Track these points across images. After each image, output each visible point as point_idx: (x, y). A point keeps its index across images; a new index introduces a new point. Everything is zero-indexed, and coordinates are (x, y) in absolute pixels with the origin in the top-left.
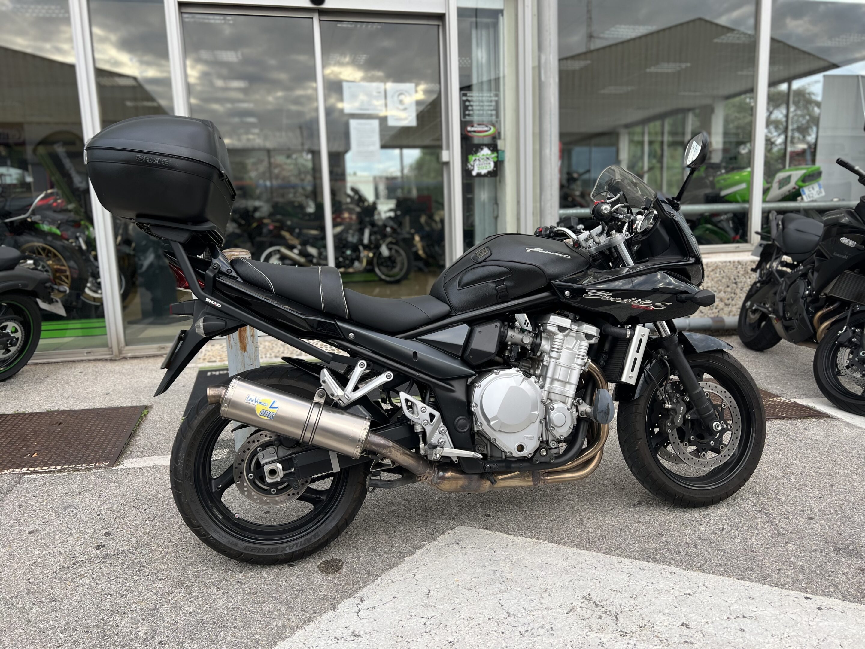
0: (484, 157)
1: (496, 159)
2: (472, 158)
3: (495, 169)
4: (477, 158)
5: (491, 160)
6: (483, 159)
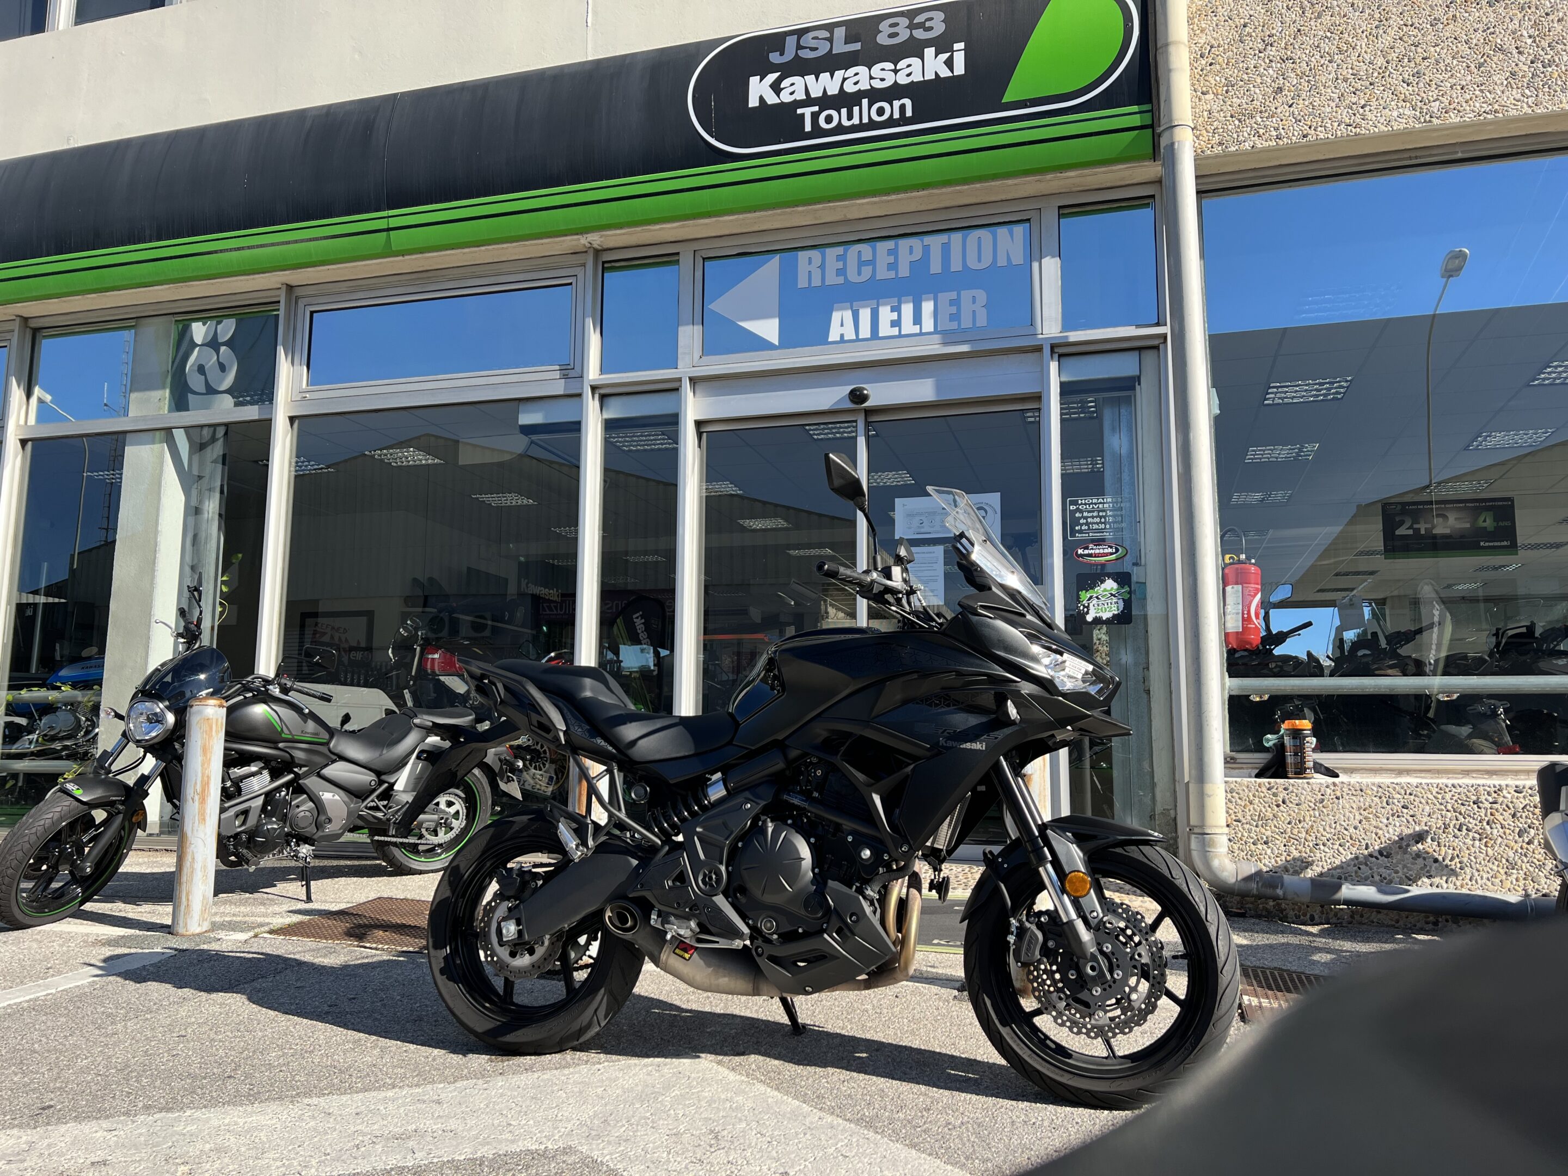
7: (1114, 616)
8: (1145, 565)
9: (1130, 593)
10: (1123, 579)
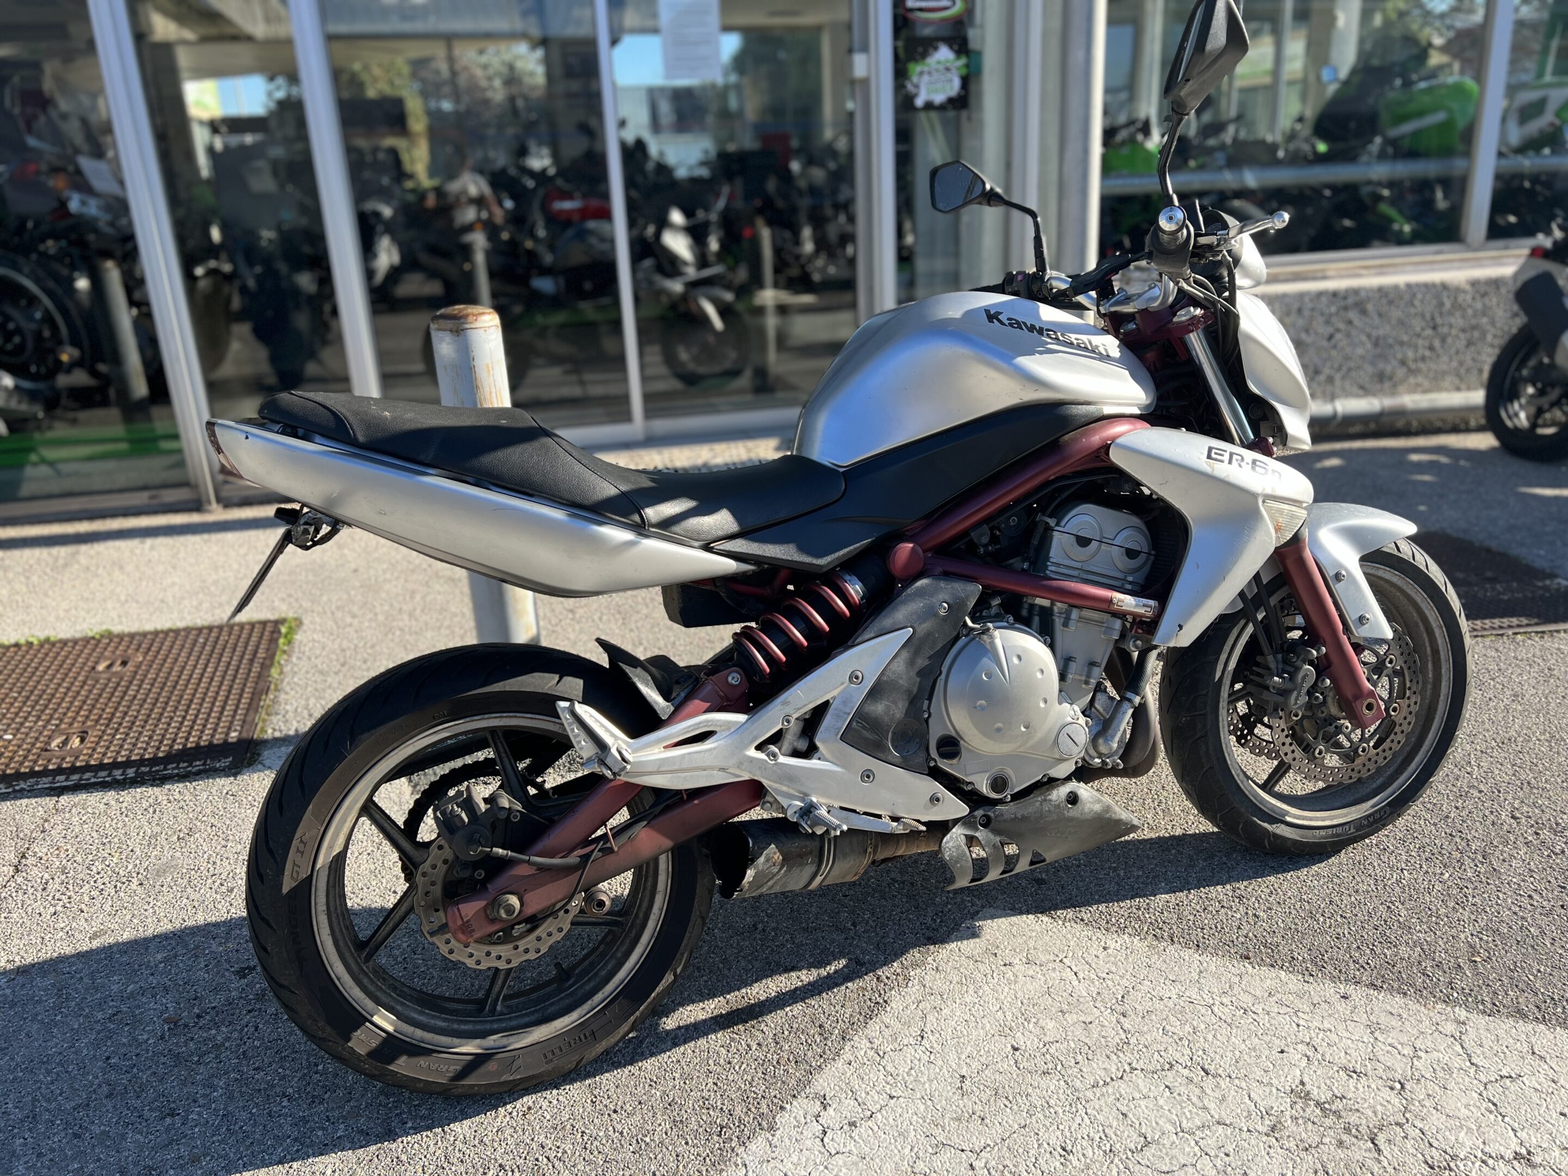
0: (941, 67)
1: (964, 71)
2: (915, 69)
3: (963, 93)
4: (926, 69)
5: (954, 71)
6: (937, 70)
7: (951, 101)
8: (982, 26)
9: (967, 66)
10: (961, 45)
